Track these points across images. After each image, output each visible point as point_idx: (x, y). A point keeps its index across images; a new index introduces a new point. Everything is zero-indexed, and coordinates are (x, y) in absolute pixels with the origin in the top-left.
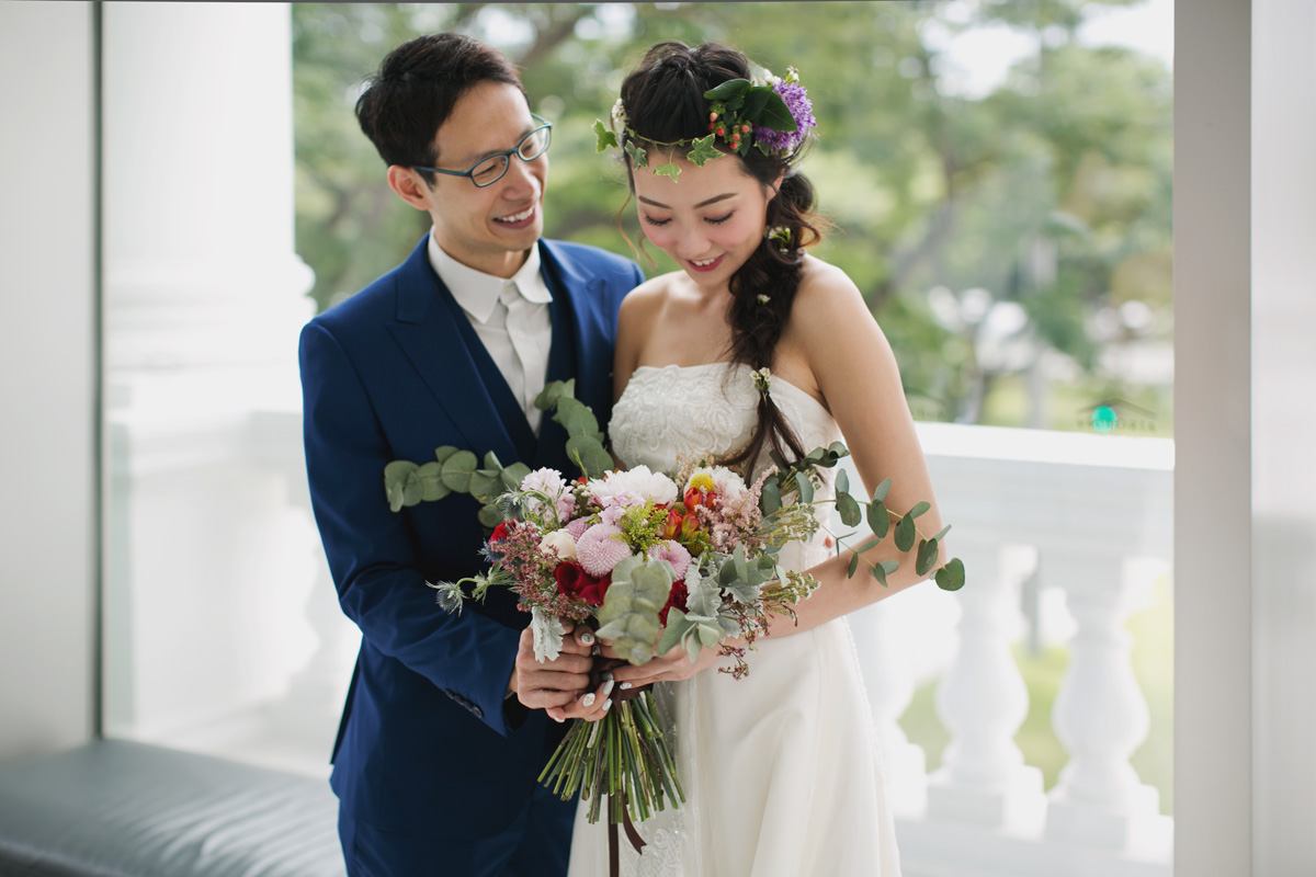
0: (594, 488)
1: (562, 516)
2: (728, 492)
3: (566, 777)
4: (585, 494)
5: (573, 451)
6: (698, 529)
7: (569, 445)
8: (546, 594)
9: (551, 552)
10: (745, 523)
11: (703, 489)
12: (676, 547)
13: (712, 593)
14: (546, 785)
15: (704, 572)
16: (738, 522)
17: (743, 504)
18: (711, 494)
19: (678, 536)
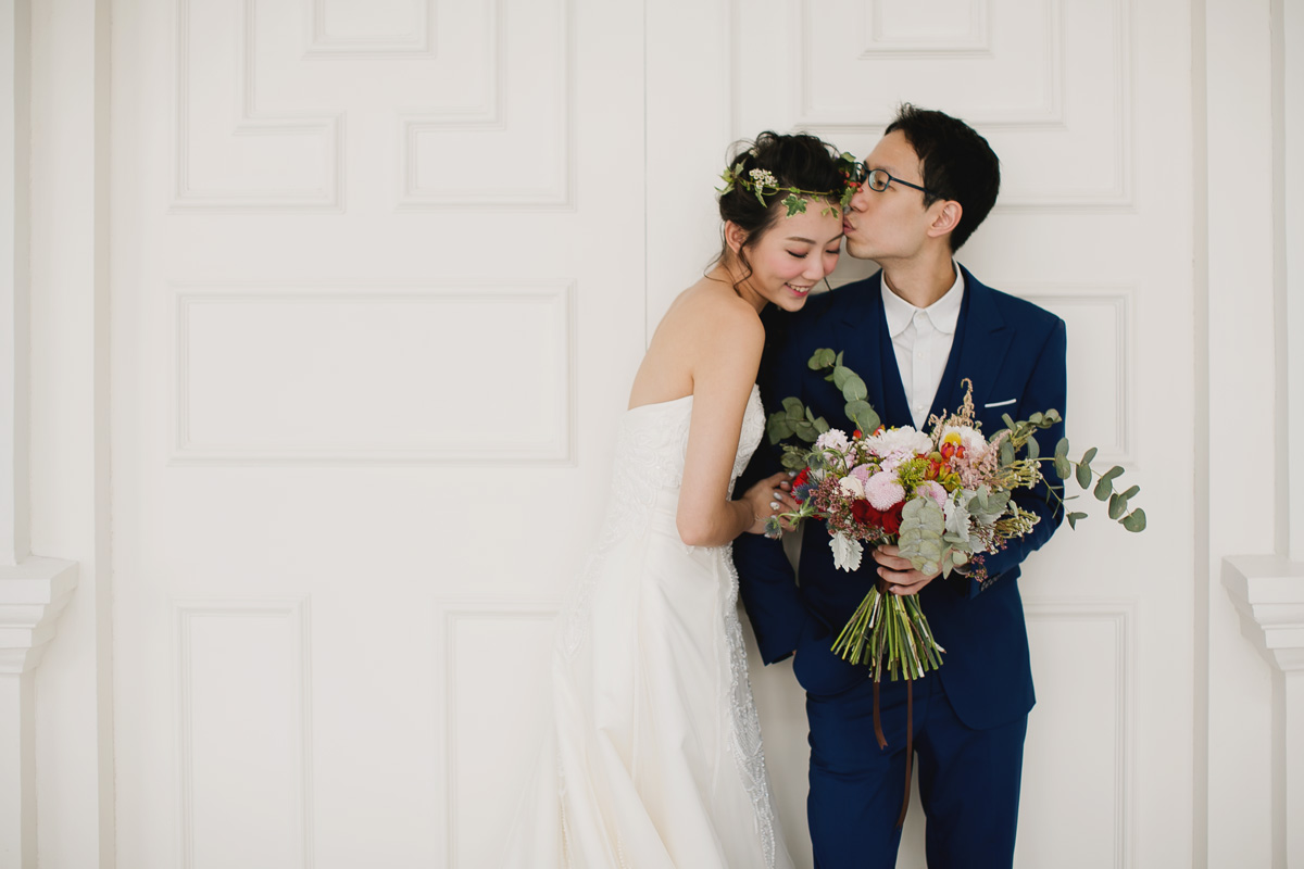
0: (871, 443)
1: (849, 464)
2: (973, 444)
3: (850, 649)
4: (864, 448)
5: (850, 412)
6: (950, 473)
7: (847, 407)
8: (847, 522)
9: (849, 494)
10: (986, 469)
11: (955, 444)
12: (936, 487)
13: (963, 518)
14: (836, 653)
15: (956, 503)
16: (981, 468)
17: (984, 456)
18: (961, 447)
19: (936, 477)
